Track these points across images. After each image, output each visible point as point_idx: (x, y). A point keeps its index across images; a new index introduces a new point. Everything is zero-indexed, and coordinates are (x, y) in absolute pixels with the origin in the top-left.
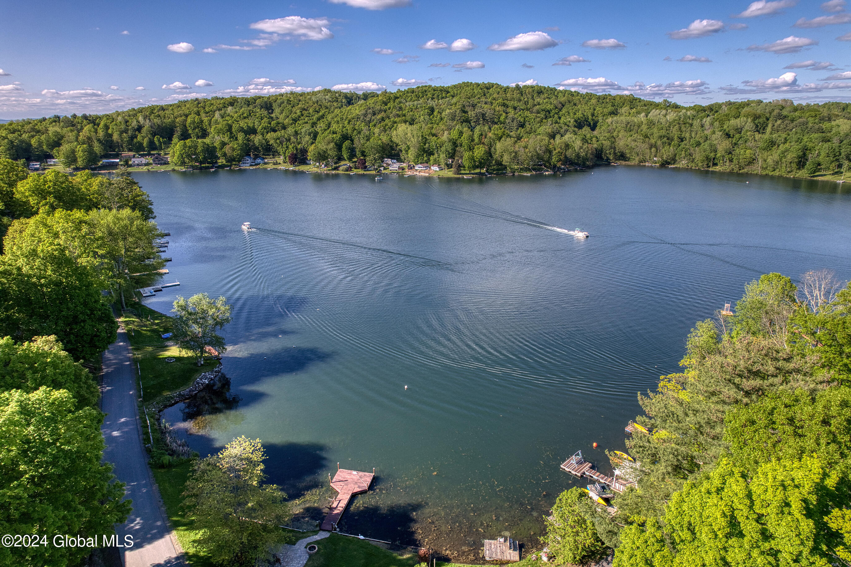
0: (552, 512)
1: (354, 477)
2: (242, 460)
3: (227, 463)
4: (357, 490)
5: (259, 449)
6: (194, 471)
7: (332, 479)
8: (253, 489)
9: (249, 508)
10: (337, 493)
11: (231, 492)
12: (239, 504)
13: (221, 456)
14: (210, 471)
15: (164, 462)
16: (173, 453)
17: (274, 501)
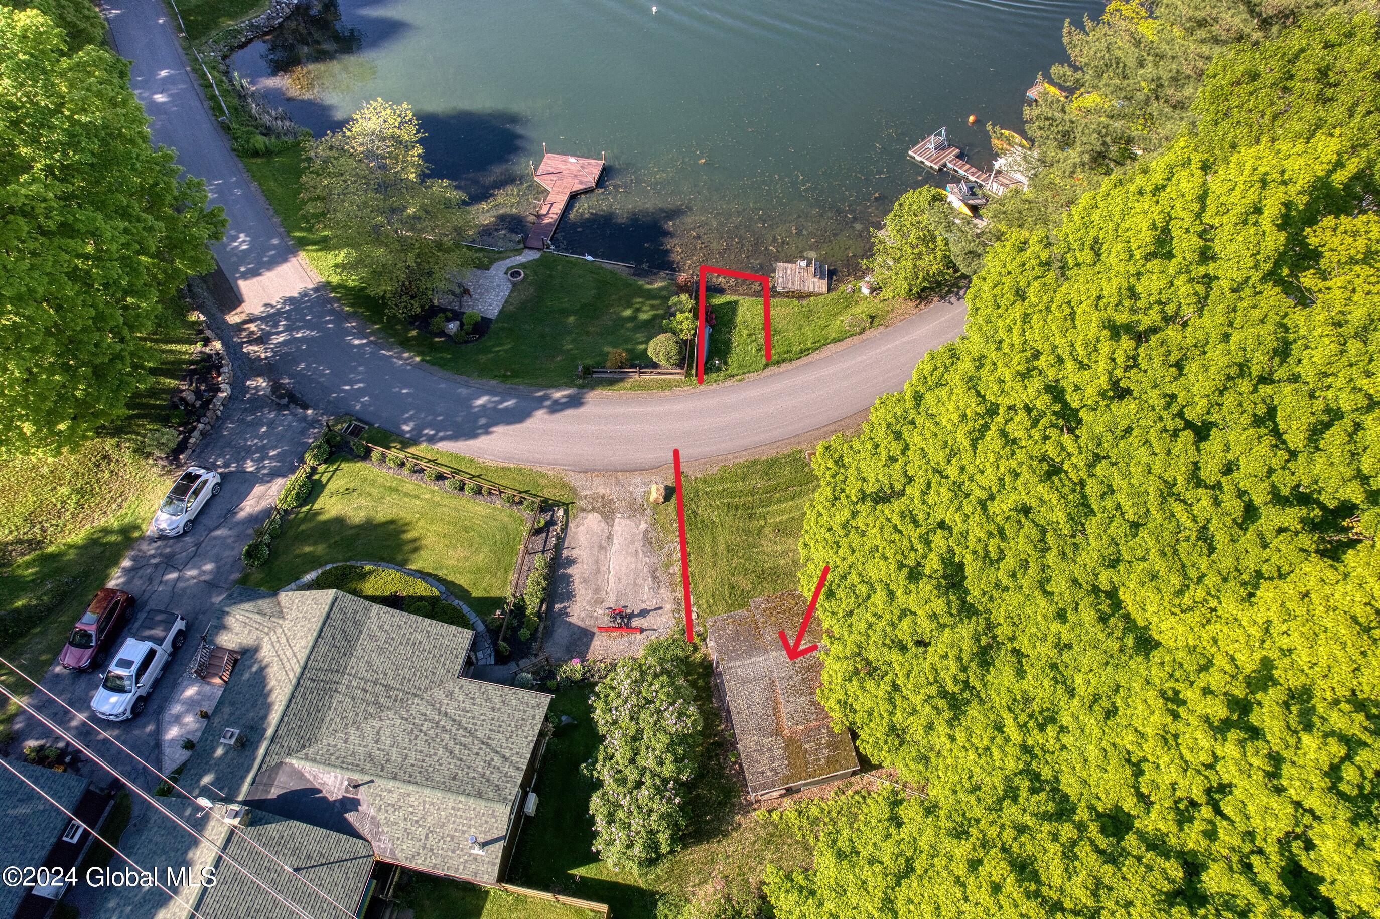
0: (885, 225)
1: (572, 167)
2: (384, 139)
3: (361, 145)
4: (578, 187)
5: (411, 120)
6: (309, 159)
7: (536, 169)
8: (411, 187)
9: (409, 216)
10: (546, 192)
11: (377, 191)
12: (394, 211)
13: (348, 134)
14: (335, 158)
15: (258, 146)
16: (268, 132)
17: (448, 204)
